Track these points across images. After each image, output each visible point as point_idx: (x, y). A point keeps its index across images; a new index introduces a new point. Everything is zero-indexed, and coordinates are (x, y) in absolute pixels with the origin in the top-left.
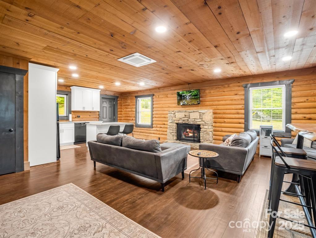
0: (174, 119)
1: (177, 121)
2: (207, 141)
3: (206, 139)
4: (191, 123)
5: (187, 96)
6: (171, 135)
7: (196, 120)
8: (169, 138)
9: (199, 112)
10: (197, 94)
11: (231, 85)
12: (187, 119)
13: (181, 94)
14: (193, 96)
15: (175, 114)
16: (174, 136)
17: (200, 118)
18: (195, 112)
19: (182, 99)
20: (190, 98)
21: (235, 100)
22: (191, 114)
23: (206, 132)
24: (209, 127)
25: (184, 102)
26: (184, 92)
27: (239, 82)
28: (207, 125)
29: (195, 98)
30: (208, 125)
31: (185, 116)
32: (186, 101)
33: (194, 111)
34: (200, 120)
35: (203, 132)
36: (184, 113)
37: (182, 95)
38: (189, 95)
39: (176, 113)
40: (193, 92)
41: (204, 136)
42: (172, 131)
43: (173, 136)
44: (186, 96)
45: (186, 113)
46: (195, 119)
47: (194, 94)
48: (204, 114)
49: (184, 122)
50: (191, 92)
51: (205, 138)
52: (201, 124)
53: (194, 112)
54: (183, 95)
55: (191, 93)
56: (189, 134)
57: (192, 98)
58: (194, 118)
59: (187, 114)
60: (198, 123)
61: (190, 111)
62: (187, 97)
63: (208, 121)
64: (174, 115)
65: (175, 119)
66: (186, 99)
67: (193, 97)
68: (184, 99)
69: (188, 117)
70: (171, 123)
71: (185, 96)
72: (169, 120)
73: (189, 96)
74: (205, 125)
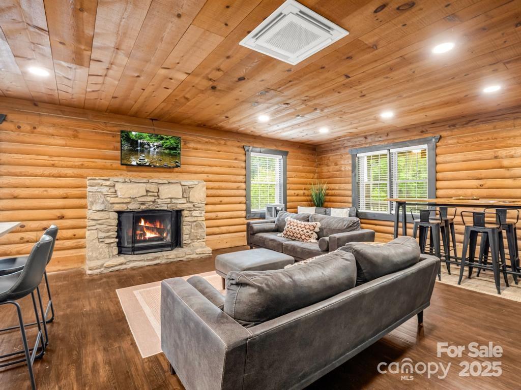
0: (112, 200)
1: (124, 205)
2: (199, 241)
3: (196, 236)
4: (162, 208)
5: (151, 145)
6: (102, 244)
7: (174, 201)
8: (94, 255)
9: (183, 183)
10: (175, 145)
11: (229, 143)
12: (152, 199)
13: (134, 138)
14: (166, 148)
15: (114, 186)
16: (112, 245)
17: (183, 197)
18: (172, 183)
19: (137, 150)
20: (157, 152)
21: (234, 167)
22: (161, 188)
23: (195, 223)
24: (201, 213)
25: (141, 158)
26: (145, 135)
27: (238, 141)
28: (197, 209)
29: (170, 154)
30: (200, 209)
31: (147, 191)
32: (148, 157)
33: (170, 181)
34: (184, 201)
35: (190, 223)
36: (144, 185)
37: (137, 141)
38: (155, 144)
39: (118, 186)
40: (167, 139)
41: (193, 231)
42: (104, 235)
43: (108, 247)
44: (149, 145)
45: (148, 185)
46: (171, 198)
47: (168, 144)
48: (193, 187)
49: (143, 207)
50: (162, 139)
51: (195, 234)
52: (186, 208)
53: (169, 183)
54: (139, 141)
55: (162, 142)
56: (144, 234)
57: (164, 153)
58: (170, 196)
59: (153, 188)
60: (180, 207)
61: (161, 182)
62: (152, 149)
63: (200, 202)
64: (112, 190)
65: (116, 200)
66: (149, 152)
67: (167, 151)
68: (142, 152)
69: (156, 194)
70: (102, 211)
71: (146, 146)
72: (92, 203)
73: (157, 148)
74: (194, 210)
